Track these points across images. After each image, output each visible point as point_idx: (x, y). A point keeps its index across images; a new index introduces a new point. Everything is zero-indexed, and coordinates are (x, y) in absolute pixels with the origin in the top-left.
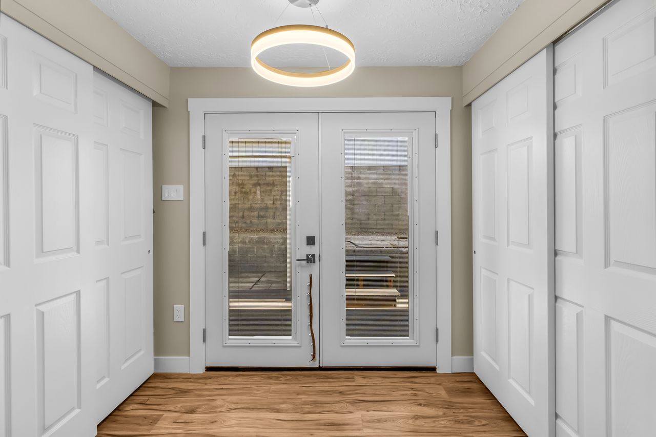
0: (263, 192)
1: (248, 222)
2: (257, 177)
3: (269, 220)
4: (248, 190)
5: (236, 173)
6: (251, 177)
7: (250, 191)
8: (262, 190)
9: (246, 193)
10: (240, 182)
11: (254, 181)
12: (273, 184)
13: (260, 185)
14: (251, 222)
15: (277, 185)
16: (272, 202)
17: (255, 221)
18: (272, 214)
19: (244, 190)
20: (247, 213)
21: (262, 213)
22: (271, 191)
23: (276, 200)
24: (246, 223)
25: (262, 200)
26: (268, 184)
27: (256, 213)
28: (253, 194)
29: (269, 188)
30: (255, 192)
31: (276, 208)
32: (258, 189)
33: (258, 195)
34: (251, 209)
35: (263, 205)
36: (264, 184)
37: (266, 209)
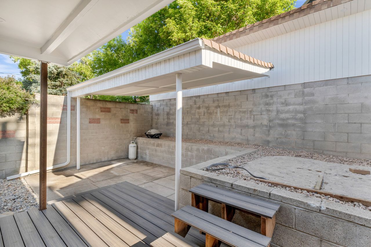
0: (222, 112)
1: (212, 135)
2: (218, 101)
3: (226, 135)
4: (212, 111)
5: (205, 99)
6: (214, 101)
7: (213, 112)
8: (221, 111)
9: (210, 114)
10: (207, 105)
11: (216, 104)
12: (229, 106)
13: (219, 107)
14: (214, 136)
15: (232, 106)
16: (228, 120)
17: (216, 135)
18: (228, 130)
19: (209, 111)
20: (211, 128)
21: (221, 129)
22: (227, 112)
23: (231, 118)
24: (210, 136)
25: (221, 118)
26: (225, 106)
27: (217, 129)
28: (215, 114)
29: (226, 109)
30: (216, 113)
31: (231, 125)
32: (219, 110)
33: (219, 114)
34: (213, 125)
35: (222, 122)
36: (222, 106)
37: (224, 125)
